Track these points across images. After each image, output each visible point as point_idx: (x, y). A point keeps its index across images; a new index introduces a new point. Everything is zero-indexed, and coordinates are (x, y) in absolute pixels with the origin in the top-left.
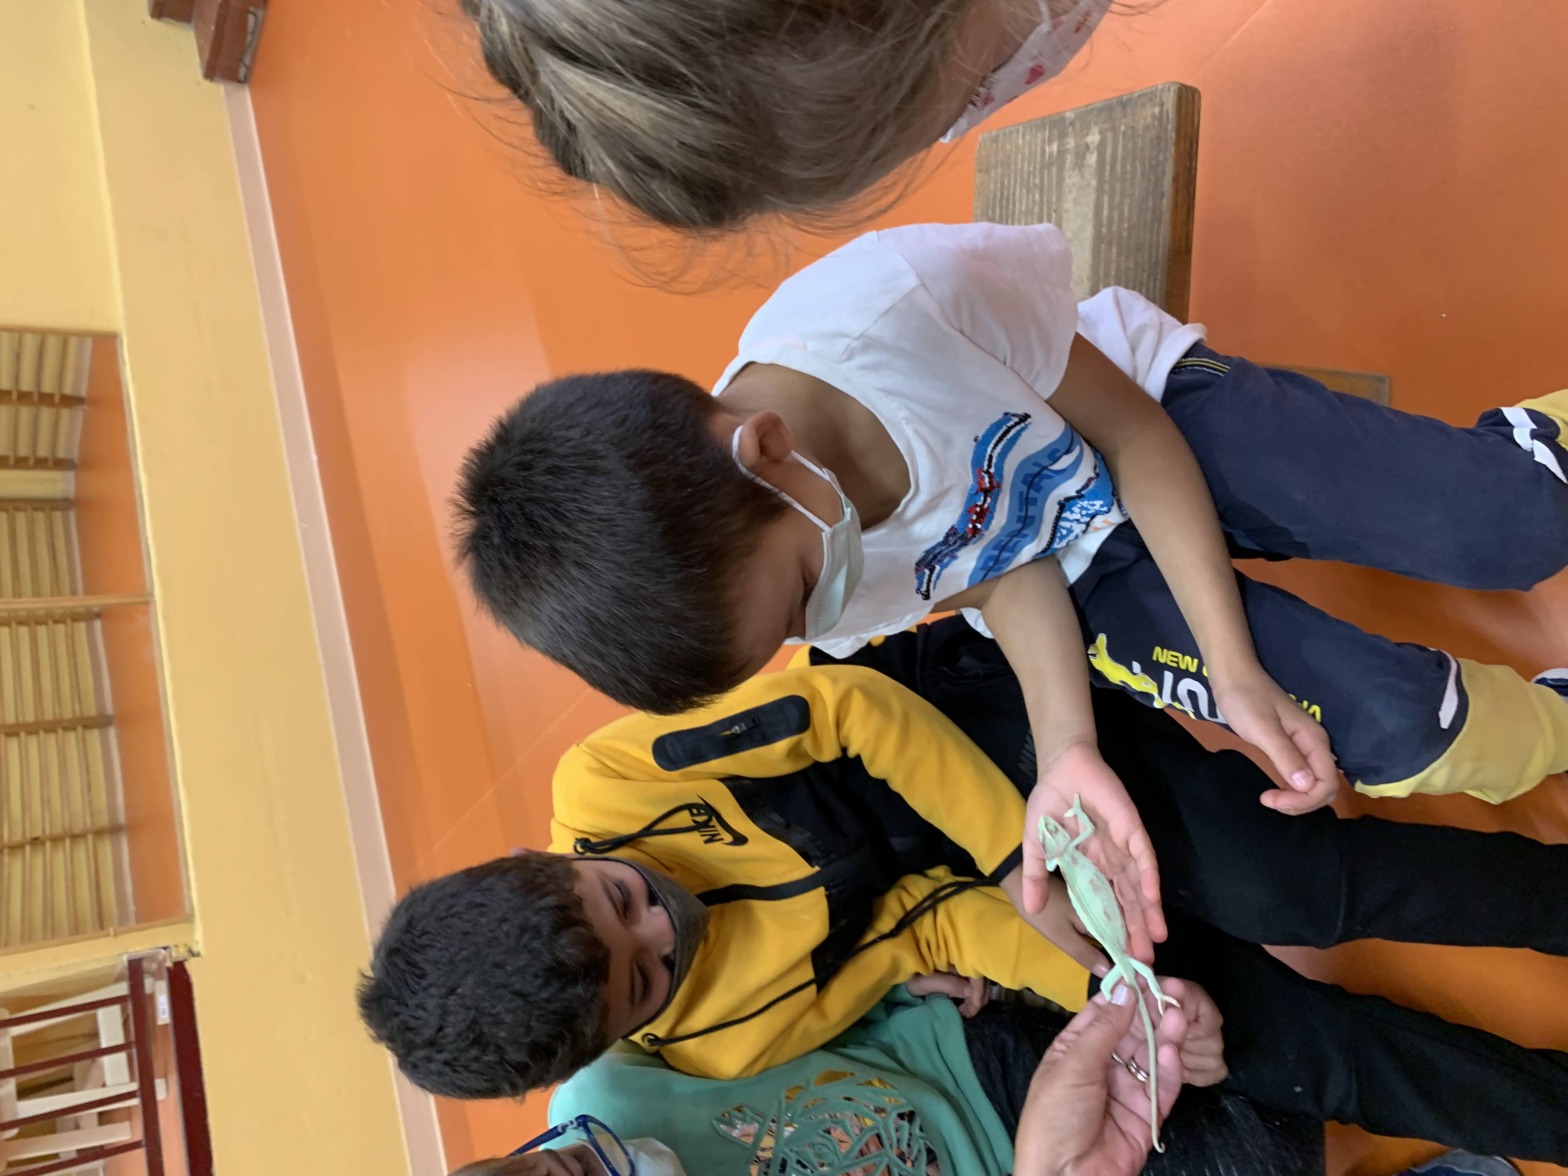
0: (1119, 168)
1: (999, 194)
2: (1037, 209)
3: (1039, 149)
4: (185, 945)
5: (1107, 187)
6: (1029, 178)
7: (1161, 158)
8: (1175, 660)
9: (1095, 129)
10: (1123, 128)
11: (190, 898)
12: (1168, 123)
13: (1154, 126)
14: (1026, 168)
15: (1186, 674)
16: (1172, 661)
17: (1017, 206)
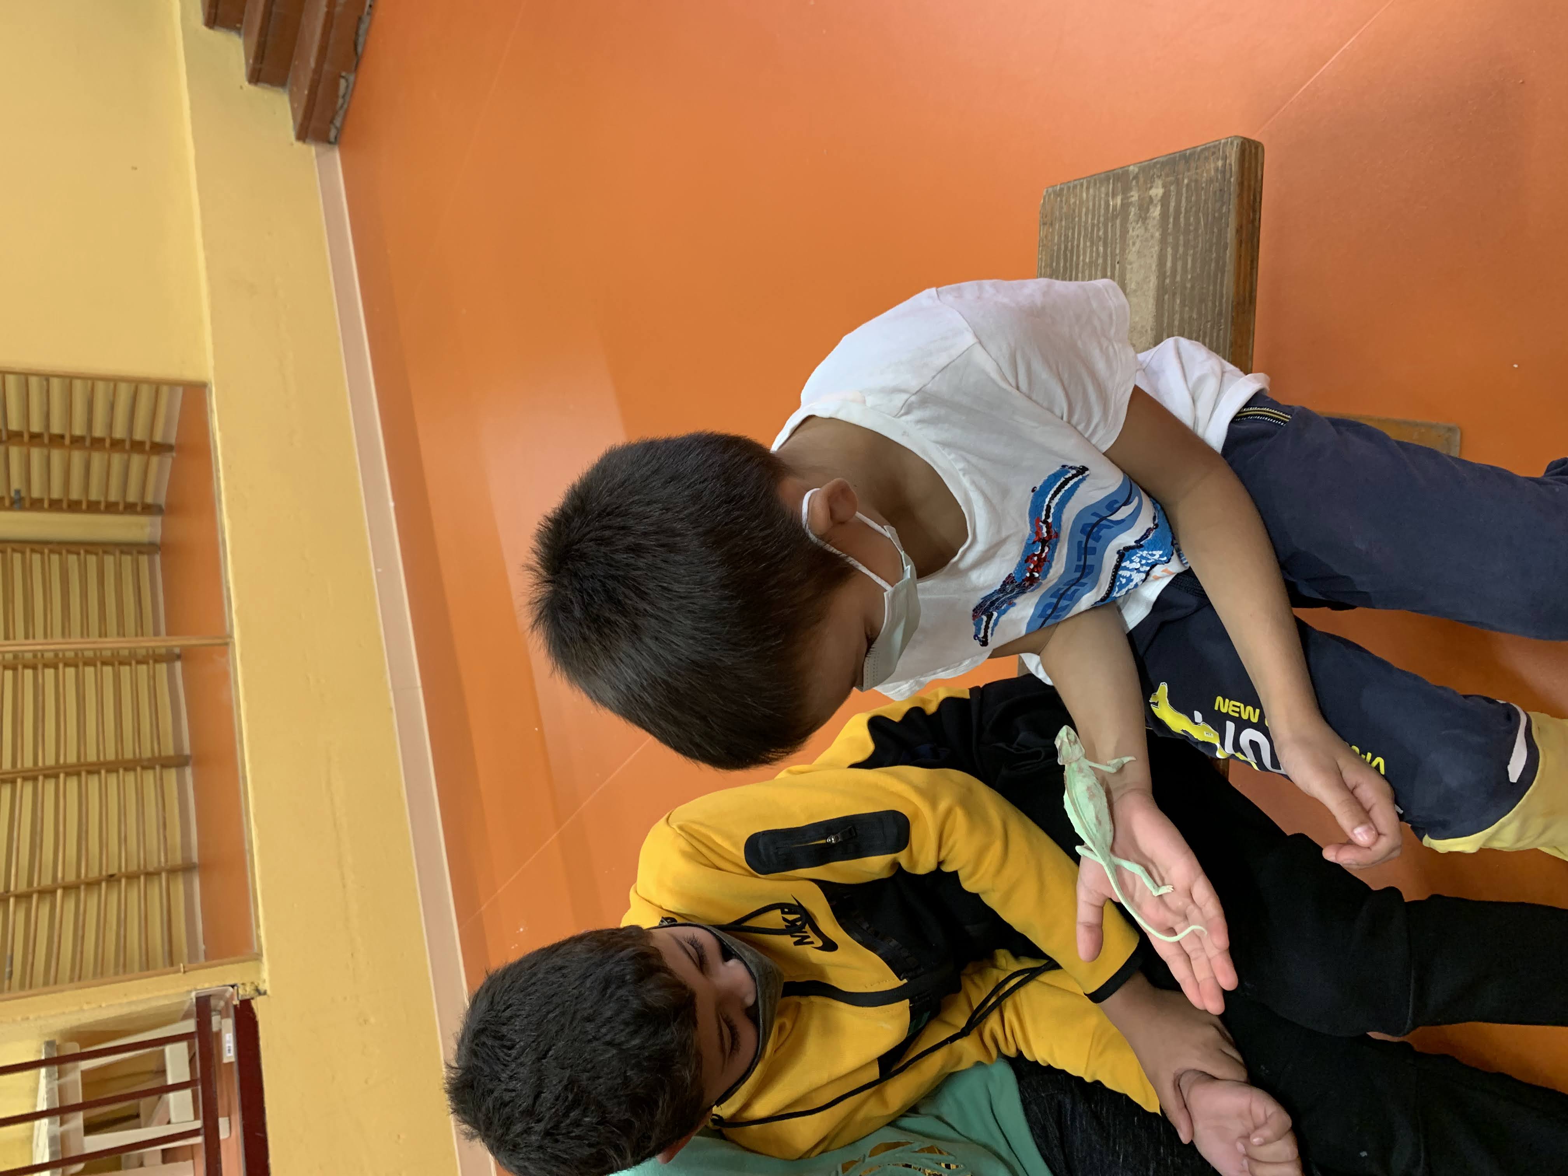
0: (1182, 220)
1: (1063, 247)
2: (1100, 261)
3: (1103, 203)
4: (252, 983)
5: (1170, 239)
6: (1093, 230)
7: (1224, 210)
8: (1238, 710)
9: (1159, 182)
10: (1186, 181)
11: (259, 937)
12: (1231, 177)
13: (1217, 178)
14: (1090, 221)
15: (1248, 724)
16: (1233, 711)
17: (1081, 258)
